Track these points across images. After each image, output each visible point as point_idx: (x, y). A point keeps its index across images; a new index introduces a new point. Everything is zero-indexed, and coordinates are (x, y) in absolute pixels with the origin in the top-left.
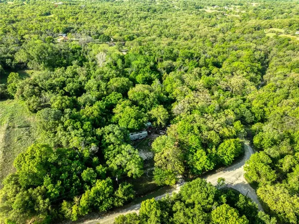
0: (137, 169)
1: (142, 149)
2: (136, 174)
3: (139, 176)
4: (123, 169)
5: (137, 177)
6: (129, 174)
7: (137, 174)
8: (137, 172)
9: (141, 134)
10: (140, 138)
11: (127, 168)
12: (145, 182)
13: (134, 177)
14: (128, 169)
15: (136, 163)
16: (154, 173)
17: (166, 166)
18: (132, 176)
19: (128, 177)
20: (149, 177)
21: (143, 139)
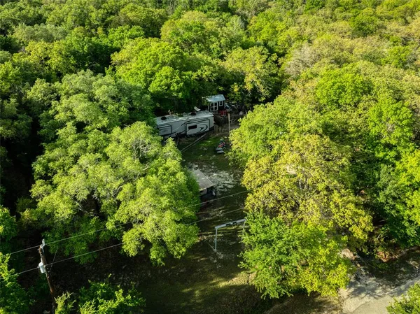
0: (169, 216)
1: (195, 161)
2: (162, 243)
3: (179, 250)
4: (103, 218)
5: (169, 258)
6: (130, 244)
7: (167, 239)
8: (169, 233)
9: (192, 118)
10: (190, 132)
11: (121, 215)
12: (206, 280)
13: (153, 255)
14: (124, 219)
15: (165, 188)
16: (245, 239)
17: (294, 209)
18: (143, 254)
19: (125, 256)
20: (222, 256)
21: (199, 135)
